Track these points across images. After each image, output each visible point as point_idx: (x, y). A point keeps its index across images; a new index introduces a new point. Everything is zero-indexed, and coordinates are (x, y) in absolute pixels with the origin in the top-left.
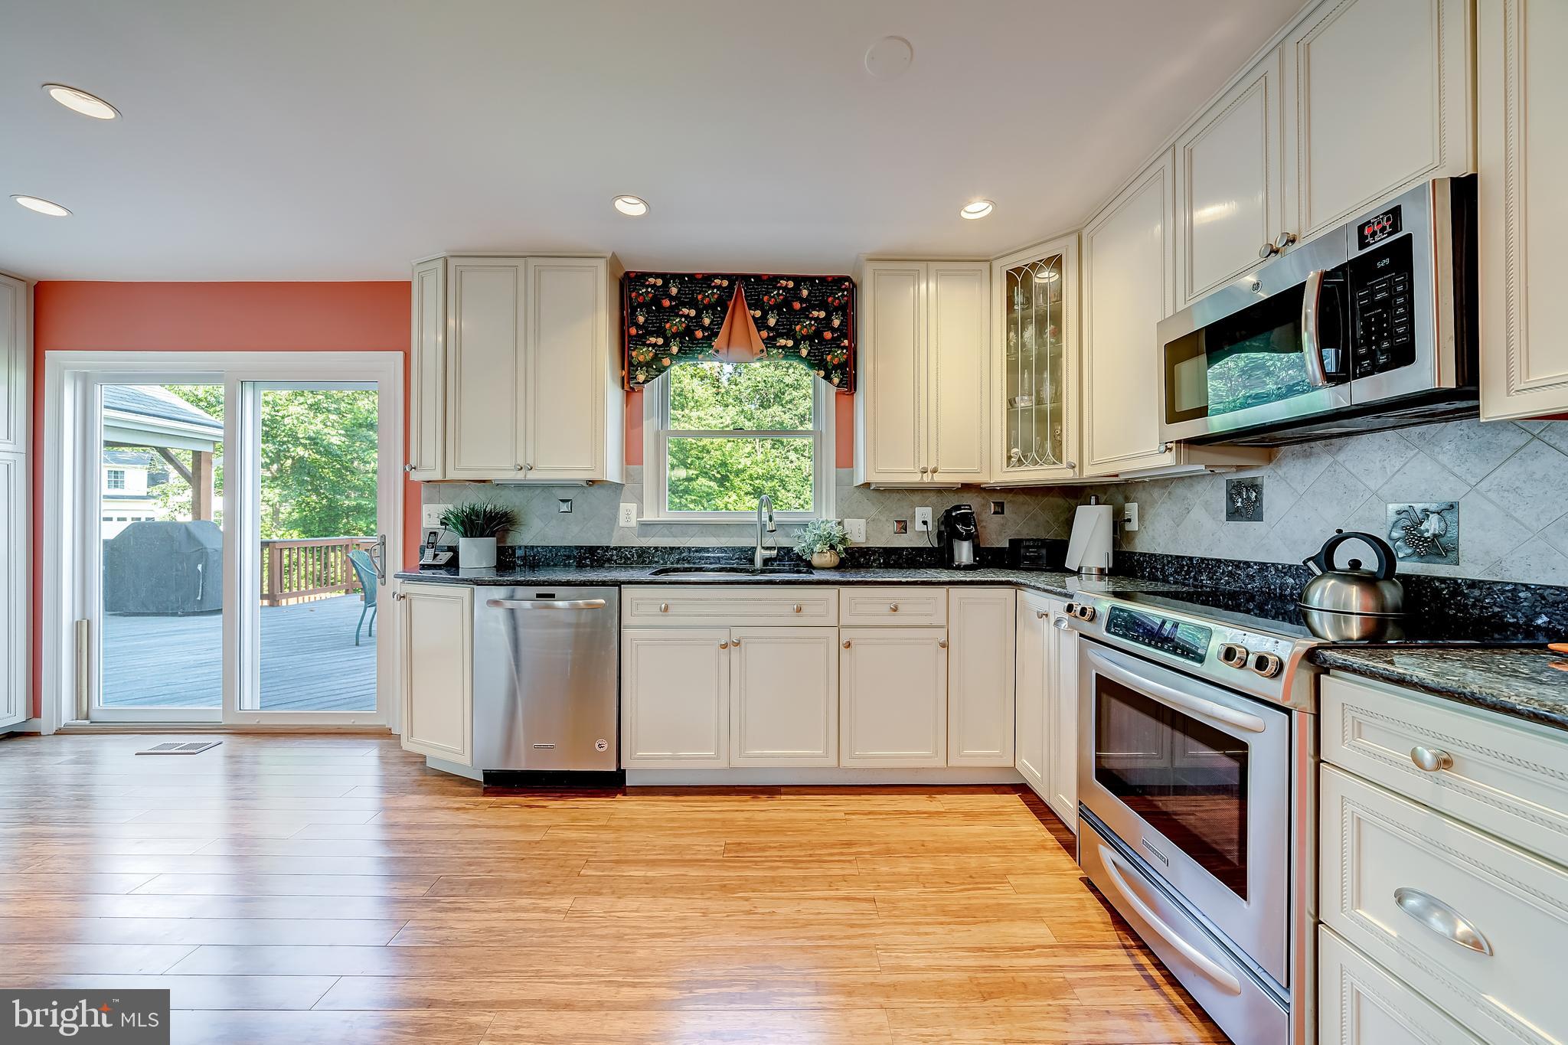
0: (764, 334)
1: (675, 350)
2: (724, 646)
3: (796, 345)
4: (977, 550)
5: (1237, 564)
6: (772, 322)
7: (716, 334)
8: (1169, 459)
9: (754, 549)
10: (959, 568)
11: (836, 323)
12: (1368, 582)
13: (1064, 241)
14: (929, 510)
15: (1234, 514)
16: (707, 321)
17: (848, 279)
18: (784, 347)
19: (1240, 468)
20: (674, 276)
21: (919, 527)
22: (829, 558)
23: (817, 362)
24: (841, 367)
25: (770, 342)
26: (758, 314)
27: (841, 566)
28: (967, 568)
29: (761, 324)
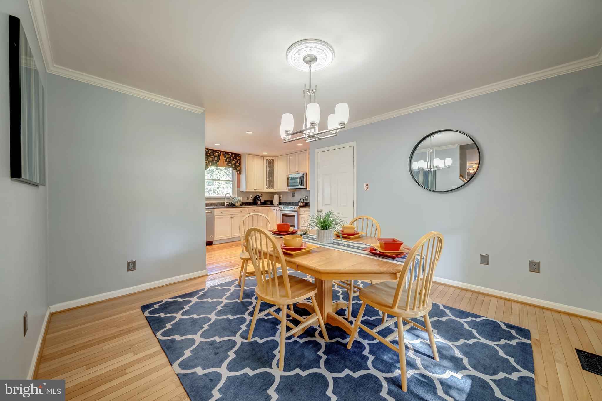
0: (226, 163)
1: (210, 164)
2: (231, 218)
3: (232, 166)
4: (261, 202)
5: (293, 202)
6: (228, 161)
7: (218, 162)
8: (287, 190)
9: (224, 203)
10: (258, 205)
11: (239, 162)
12: (303, 203)
13: (274, 157)
14: (252, 196)
15: (293, 197)
16: (216, 159)
17: (240, 154)
18: (230, 165)
19: (293, 191)
20: (210, 149)
21: (250, 198)
22: (239, 204)
23: (235, 168)
24: (239, 170)
25: (227, 164)
26: (225, 159)
27: (241, 205)
28: (260, 205)
29: (226, 160)
